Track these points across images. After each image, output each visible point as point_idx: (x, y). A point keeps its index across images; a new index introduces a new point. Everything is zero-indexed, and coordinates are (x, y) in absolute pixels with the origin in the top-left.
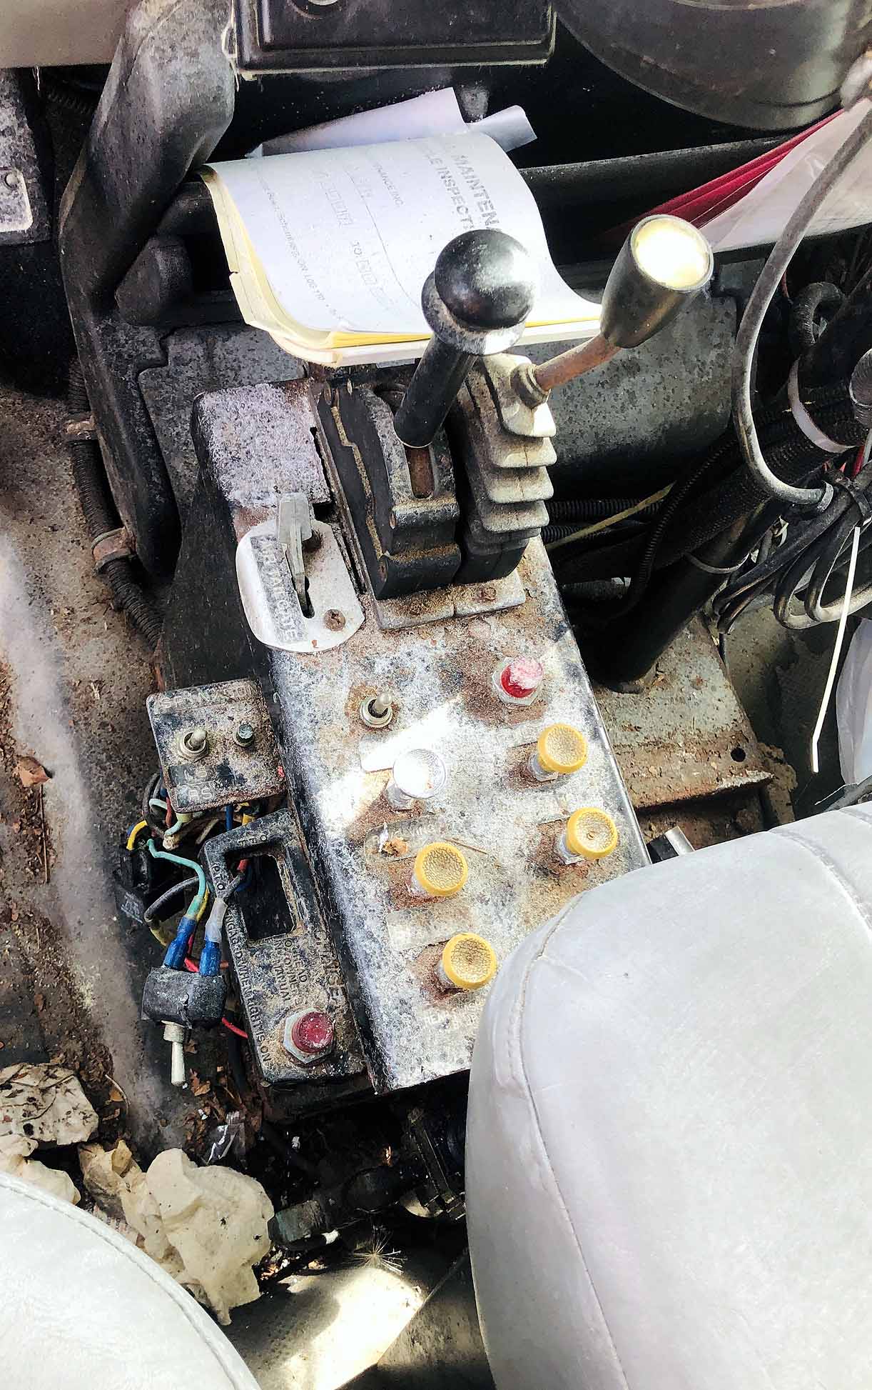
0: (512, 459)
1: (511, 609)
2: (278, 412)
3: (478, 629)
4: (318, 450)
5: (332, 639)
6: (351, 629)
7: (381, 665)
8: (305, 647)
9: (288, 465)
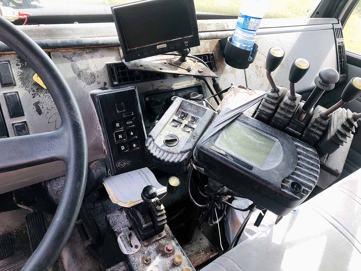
0: (159, 214)
1: (165, 237)
3: (160, 242)
4: (128, 219)
5: (137, 250)
6: (139, 248)
7: (146, 252)
8: (133, 253)
9: (123, 223)
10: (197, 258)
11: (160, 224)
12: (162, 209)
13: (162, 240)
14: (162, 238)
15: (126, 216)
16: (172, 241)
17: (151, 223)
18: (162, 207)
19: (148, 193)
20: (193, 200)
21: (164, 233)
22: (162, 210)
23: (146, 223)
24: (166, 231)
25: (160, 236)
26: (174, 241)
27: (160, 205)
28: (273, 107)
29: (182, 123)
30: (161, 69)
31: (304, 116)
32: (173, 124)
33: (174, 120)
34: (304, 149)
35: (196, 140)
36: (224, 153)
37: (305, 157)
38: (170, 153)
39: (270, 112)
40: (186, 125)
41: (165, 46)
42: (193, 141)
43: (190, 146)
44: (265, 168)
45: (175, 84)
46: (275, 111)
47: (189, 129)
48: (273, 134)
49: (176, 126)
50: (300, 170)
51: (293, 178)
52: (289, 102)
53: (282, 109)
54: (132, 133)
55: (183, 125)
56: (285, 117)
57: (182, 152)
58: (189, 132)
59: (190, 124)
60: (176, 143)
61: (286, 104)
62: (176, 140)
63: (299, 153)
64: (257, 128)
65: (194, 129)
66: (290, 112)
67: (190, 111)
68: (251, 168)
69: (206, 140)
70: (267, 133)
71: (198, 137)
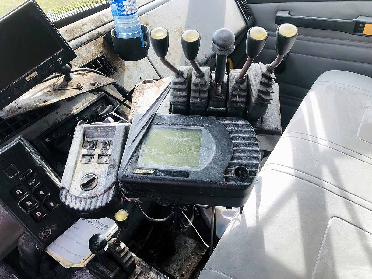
0: (122, 255)
1: (141, 272)
4: (92, 275)
10: (190, 264)
11: (128, 265)
12: (122, 248)
13: (139, 277)
14: (138, 276)
15: (89, 272)
16: (150, 272)
17: (118, 268)
18: (123, 245)
19: (95, 244)
20: (153, 220)
21: (138, 269)
22: (124, 248)
23: (112, 272)
24: (139, 265)
25: (135, 275)
26: (152, 272)
27: (119, 245)
28: (184, 94)
29: (94, 155)
30: (45, 102)
31: (220, 88)
32: (85, 160)
33: (84, 156)
34: (234, 125)
35: (116, 169)
36: (152, 172)
37: (238, 133)
38: (93, 197)
39: (183, 100)
40: (100, 155)
41: (35, 74)
42: (113, 171)
43: (112, 179)
44: (203, 166)
45: (74, 108)
46: (188, 97)
47: (105, 159)
48: (196, 123)
49: (89, 161)
50: (239, 151)
51: (235, 164)
52: (198, 81)
53: (195, 91)
54: (42, 193)
55: (96, 156)
56: (202, 98)
57: (107, 191)
58: (106, 161)
59: (104, 151)
60: (96, 182)
61: (196, 85)
62: (94, 179)
63: (231, 132)
64: (177, 125)
65: (110, 155)
66: (204, 92)
67: (98, 136)
69: (126, 165)
70: (190, 125)
71: (117, 164)
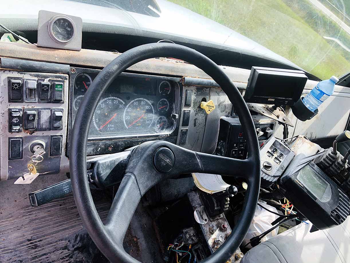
0: (226, 203)
1: (222, 218)
2: (195, 195)
3: (219, 220)
5: (206, 222)
6: (207, 221)
7: (211, 225)
8: (204, 224)
9: (197, 201)
11: (224, 210)
15: (199, 197)
16: (225, 221)
17: (220, 207)
21: (222, 216)
22: (228, 201)
25: (219, 217)
28: (331, 163)
29: (273, 155)
30: (263, 112)
31: (346, 174)
32: (268, 154)
33: (268, 152)
34: (342, 195)
35: (283, 171)
37: (343, 199)
38: (267, 174)
39: (327, 165)
40: (276, 158)
41: (273, 100)
42: (282, 171)
43: (279, 174)
44: (323, 201)
46: (331, 165)
47: (278, 161)
48: (327, 180)
49: (270, 157)
50: (340, 207)
51: (336, 212)
52: (341, 163)
53: (335, 165)
54: (240, 152)
55: (274, 157)
56: (336, 171)
57: (274, 177)
58: (277, 163)
59: (278, 158)
60: (271, 168)
61: (338, 163)
63: (340, 197)
64: (319, 173)
65: (280, 162)
66: (339, 169)
67: (279, 148)
68: (316, 199)
70: (324, 178)
71: (285, 169)
